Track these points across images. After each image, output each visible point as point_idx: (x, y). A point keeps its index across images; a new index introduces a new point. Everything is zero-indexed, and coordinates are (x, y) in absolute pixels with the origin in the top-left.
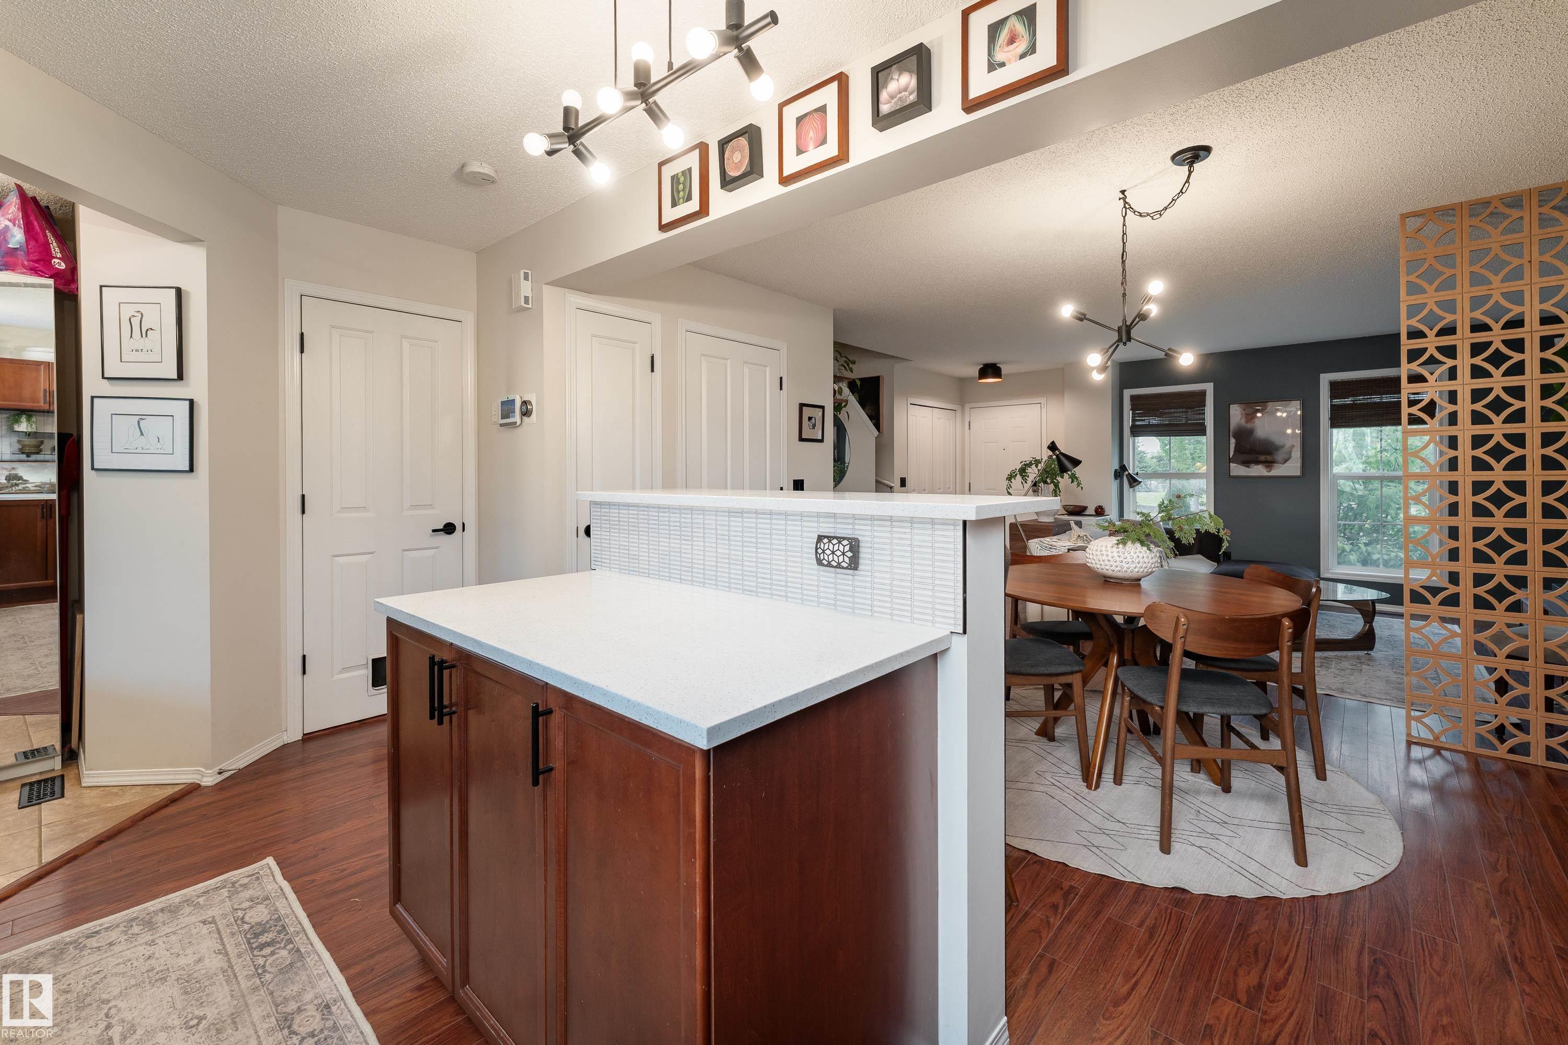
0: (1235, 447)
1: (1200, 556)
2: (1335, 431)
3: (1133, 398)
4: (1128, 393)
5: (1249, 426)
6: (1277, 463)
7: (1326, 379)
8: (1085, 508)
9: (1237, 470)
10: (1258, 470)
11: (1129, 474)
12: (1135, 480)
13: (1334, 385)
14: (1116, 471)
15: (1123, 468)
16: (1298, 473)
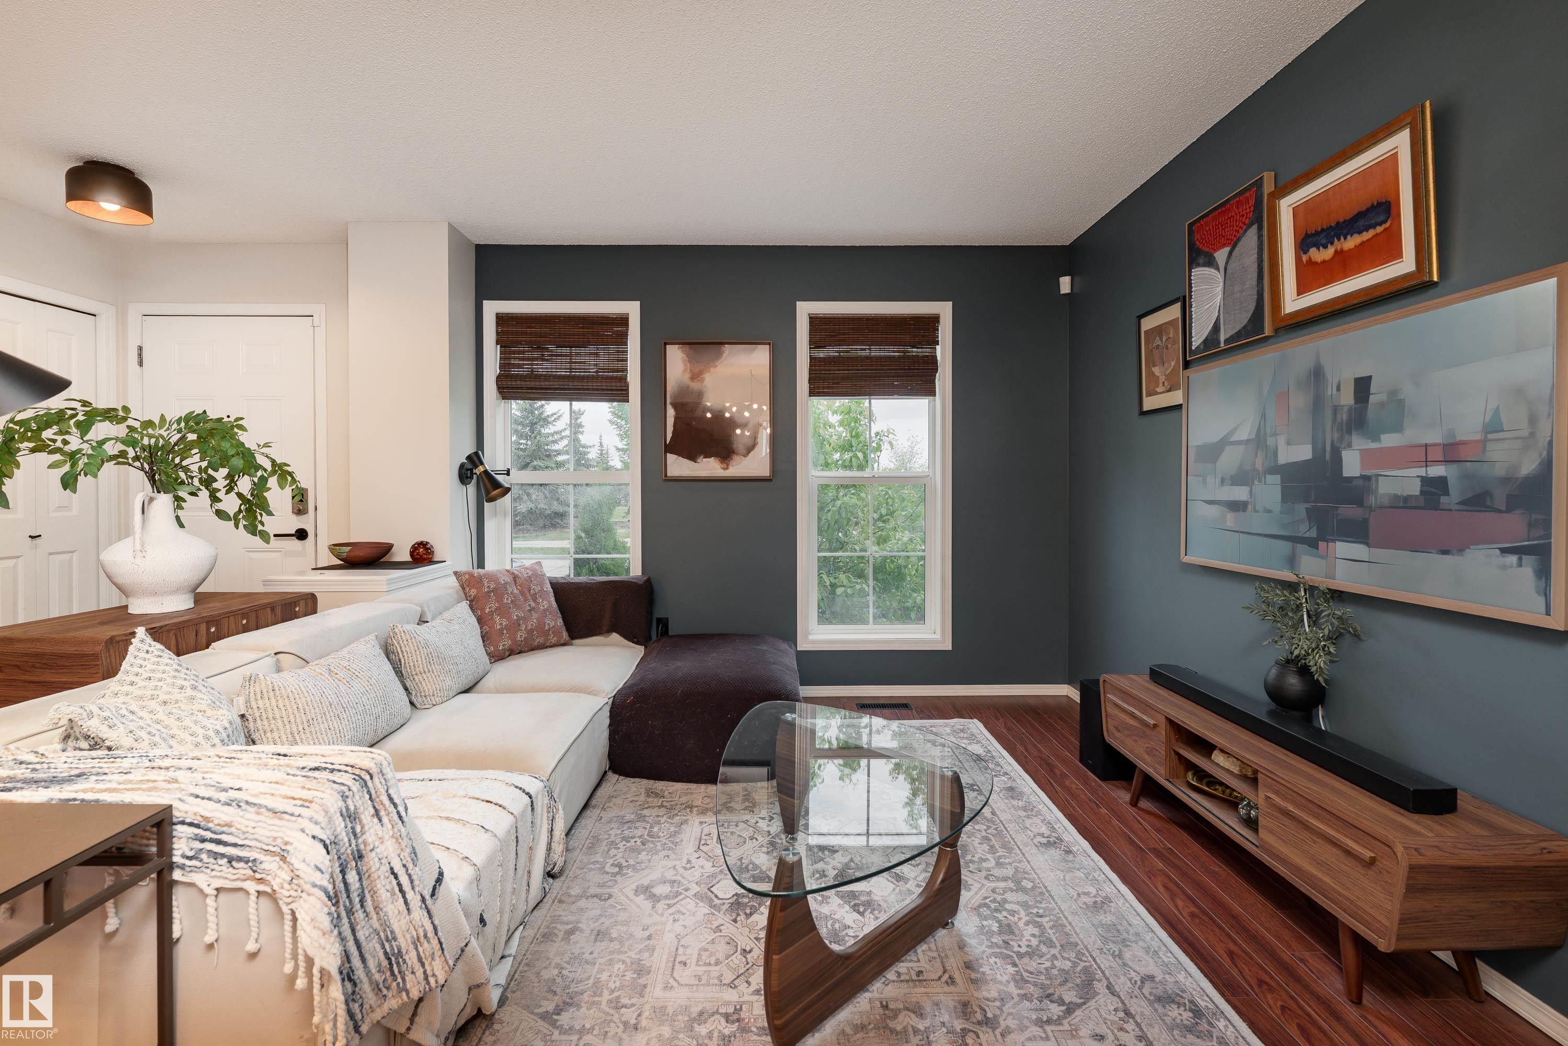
0: (675, 423)
1: (615, 637)
2: (815, 400)
3: (502, 319)
4: (492, 308)
5: (695, 385)
6: (737, 454)
7: (805, 309)
8: (387, 548)
9: (678, 466)
10: (709, 467)
11: (486, 472)
12: (496, 485)
13: (816, 322)
14: (462, 466)
15: (475, 459)
16: (765, 472)
